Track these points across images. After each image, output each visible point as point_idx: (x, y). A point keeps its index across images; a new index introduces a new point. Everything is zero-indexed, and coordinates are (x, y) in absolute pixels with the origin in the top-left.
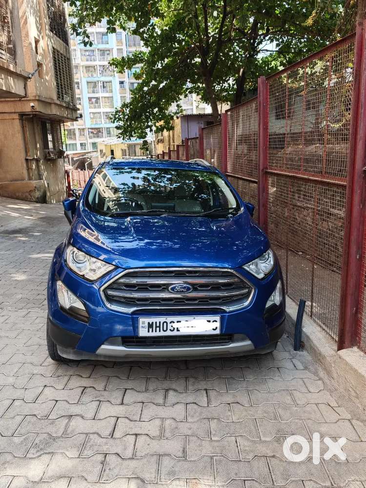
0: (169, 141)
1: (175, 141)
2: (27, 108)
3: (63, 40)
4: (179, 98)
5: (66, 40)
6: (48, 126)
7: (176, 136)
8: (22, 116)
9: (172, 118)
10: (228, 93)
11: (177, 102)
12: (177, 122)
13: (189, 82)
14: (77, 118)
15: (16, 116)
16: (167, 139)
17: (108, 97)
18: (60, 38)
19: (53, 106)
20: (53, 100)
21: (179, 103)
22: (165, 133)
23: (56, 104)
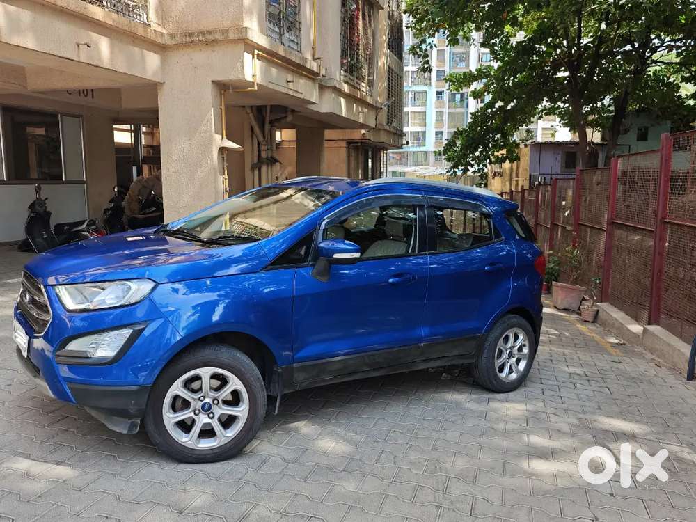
0: (511, 175)
1: (520, 175)
2: (357, 135)
3: (398, 57)
4: (530, 120)
5: (400, 57)
6: (370, 153)
7: (521, 169)
8: (350, 143)
9: (517, 145)
10: (601, 115)
11: (527, 126)
12: (525, 152)
13: (547, 101)
14: (402, 145)
15: (344, 144)
16: (508, 172)
17: (419, 112)
18: (395, 54)
19: (382, 132)
20: (384, 126)
21: (529, 127)
22: (507, 164)
23: (385, 130)
